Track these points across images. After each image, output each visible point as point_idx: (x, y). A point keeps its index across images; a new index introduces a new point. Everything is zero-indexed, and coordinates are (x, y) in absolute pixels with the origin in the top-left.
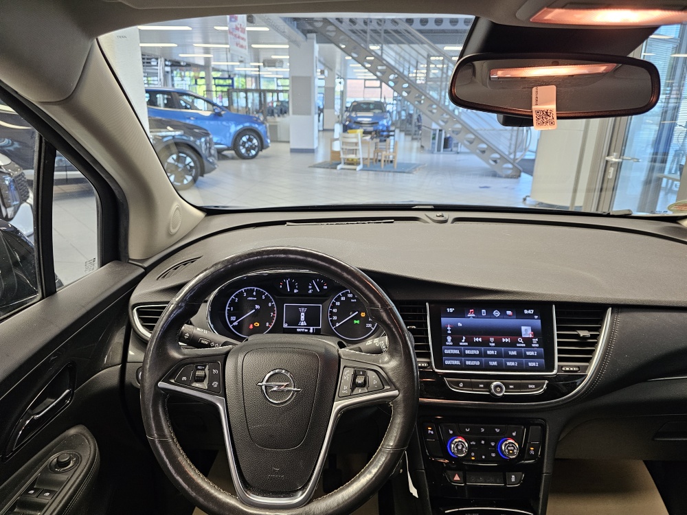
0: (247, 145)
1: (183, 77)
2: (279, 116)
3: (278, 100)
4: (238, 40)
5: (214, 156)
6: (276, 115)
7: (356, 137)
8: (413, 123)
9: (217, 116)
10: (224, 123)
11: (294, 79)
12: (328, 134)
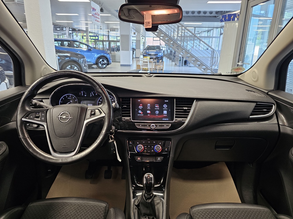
0: (102, 63)
1: (77, 36)
2: (116, 51)
3: (116, 45)
4: (96, 18)
5: (86, 66)
6: (115, 51)
7: (147, 59)
8: (173, 55)
9: (89, 50)
10: (93, 54)
11: (122, 36)
12: (137, 59)
